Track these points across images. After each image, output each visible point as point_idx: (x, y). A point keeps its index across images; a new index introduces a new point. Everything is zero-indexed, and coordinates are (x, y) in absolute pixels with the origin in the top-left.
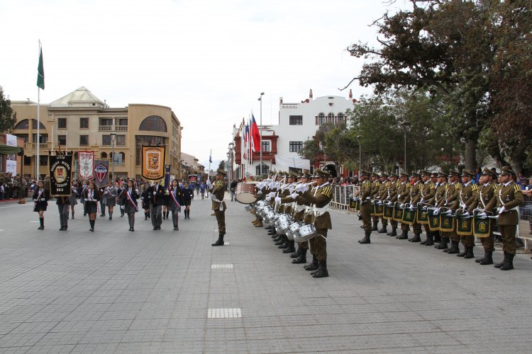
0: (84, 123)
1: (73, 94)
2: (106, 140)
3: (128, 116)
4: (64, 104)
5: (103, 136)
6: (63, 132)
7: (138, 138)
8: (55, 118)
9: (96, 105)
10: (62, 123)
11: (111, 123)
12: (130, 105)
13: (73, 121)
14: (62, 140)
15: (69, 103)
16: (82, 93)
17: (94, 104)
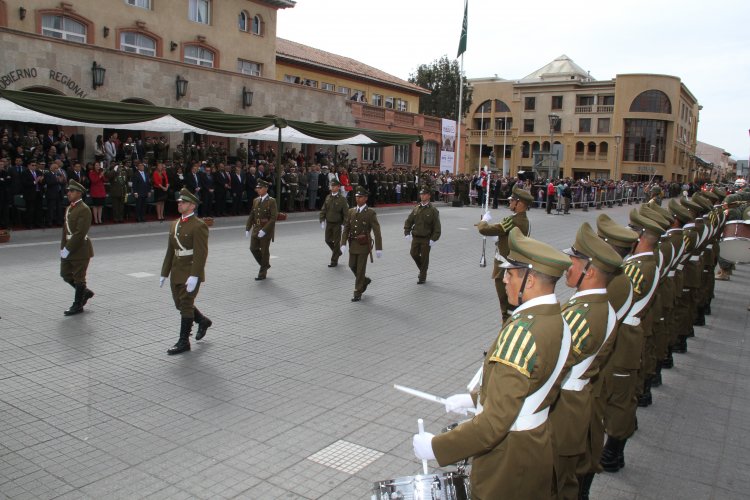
0: (557, 103)
1: (550, 65)
2: (585, 125)
3: (615, 91)
4: (537, 79)
5: (581, 119)
6: (530, 115)
7: (628, 122)
8: (522, 97)
9: (576, 78)
10: (530, 104)
11: (592, 103)
12: (619, 76)
13: (544, 101)
14: (529, 126)
15: (542, 77)
16: (563, 62)
17: (573, 77)
